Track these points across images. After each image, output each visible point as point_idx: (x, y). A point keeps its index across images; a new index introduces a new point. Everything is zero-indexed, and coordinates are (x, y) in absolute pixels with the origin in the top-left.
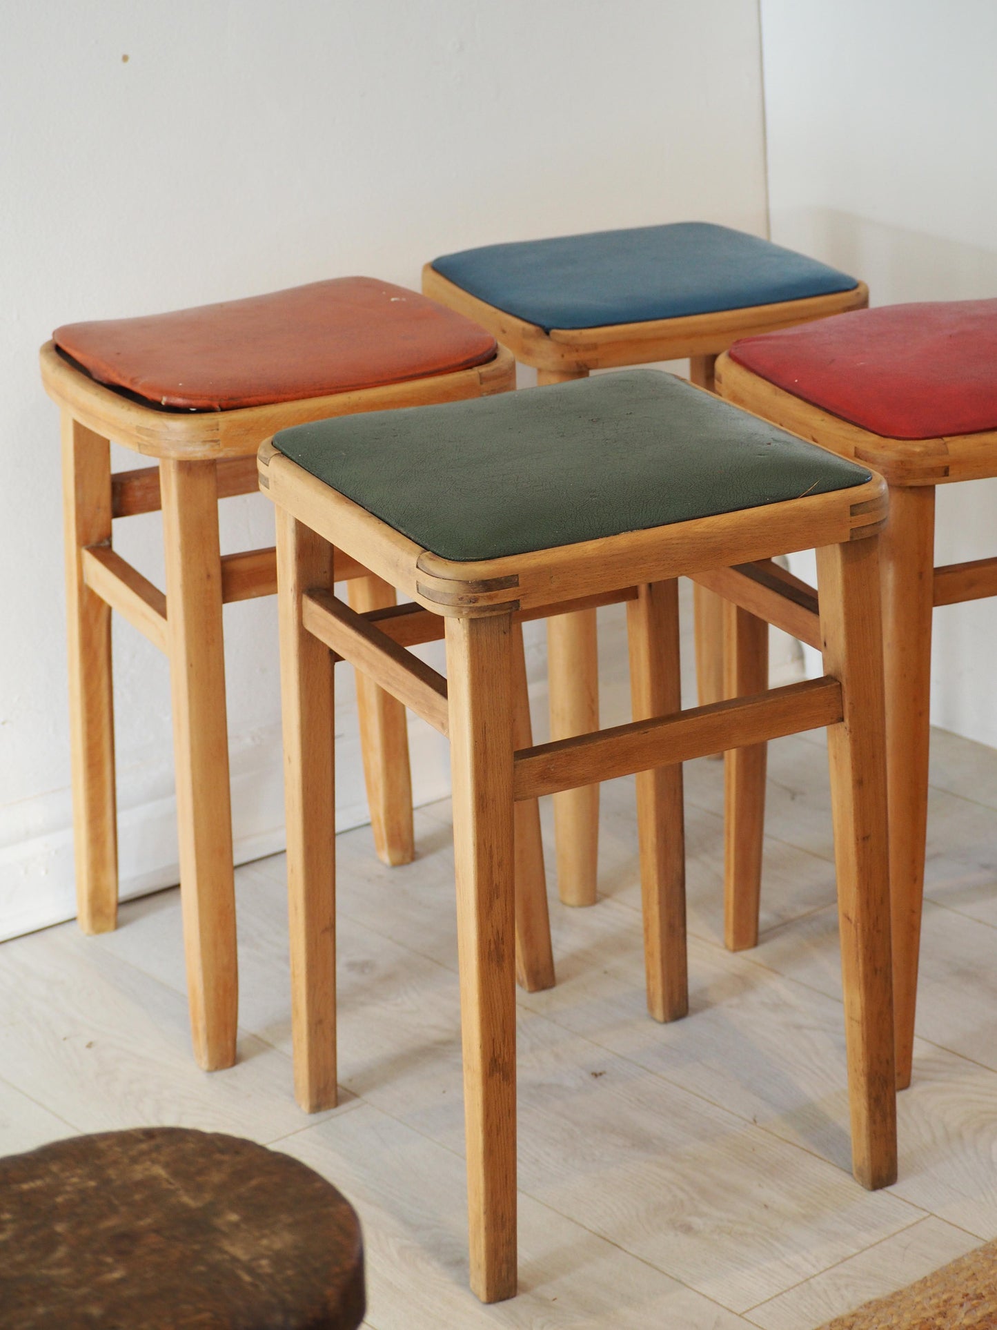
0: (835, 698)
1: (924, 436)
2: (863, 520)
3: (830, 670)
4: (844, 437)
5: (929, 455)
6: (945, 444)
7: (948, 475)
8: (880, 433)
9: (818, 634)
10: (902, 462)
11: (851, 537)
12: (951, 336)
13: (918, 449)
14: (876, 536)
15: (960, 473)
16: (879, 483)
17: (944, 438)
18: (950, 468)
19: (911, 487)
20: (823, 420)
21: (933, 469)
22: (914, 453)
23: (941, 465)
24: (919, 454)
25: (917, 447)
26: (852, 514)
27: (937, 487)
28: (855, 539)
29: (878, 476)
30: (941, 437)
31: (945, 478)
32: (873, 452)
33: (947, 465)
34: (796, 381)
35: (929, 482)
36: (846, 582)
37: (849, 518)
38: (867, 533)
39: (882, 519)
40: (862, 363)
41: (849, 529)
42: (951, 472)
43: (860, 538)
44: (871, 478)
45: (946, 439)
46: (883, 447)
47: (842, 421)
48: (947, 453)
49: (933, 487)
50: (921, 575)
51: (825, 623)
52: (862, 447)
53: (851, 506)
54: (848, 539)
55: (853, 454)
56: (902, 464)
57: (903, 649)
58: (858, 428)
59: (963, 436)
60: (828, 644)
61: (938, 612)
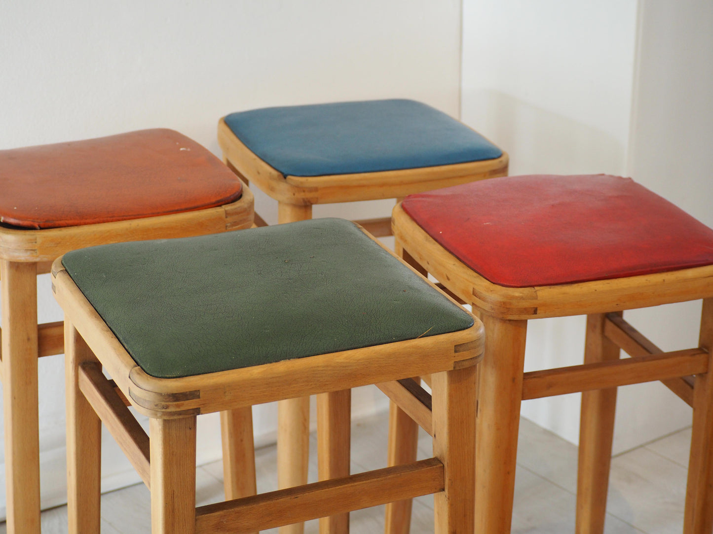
0: (439, 476)
1: (521, 285)
2: (464, 355)
3: (437, 454)
4: (467, 280)
5: (524, 299)
6: (536, 291)
8: (491, 280)
10: (504, 303)
11: (454, 368)
12: (553, 206)
13: (517, 294)
14: (473, 367)
15: (545, 312)
16: (478, 328)
18: (538, 309)
19: (510, 320)
20: (454, 264)
21: (525, 309)
22: (513, 297)
23: (533, 307)
24: (517, 298)
25: (516, 292)
26: (456, 351)
27: (529, 321)
28: (458, 368)
29: (478, 322)
30: (533, 286)
31: (535, 315)
32: (485, 294)
33: (535, 306)
34: (441, 232)
35: (523, 317)
36: (451, 396)
37: (454, 354)
38: (467, 365)
39: (478, 355)
40: (488, 223)
41: (453, 361)
42: (538, 312)
43: (462, 367)
44: (473, 324)
45: (537, 288)
46: (491, 291)
48: (537, 299)
49: (526, 321)
50: (514, 380)
51: (435, 418)
52: (478, 289)
53: (455, 346)
54: (452, 369)
55: (471, 293)
57: (498, 429)
59: (549, 287)
60: (437, 436)
61: (524, 403)
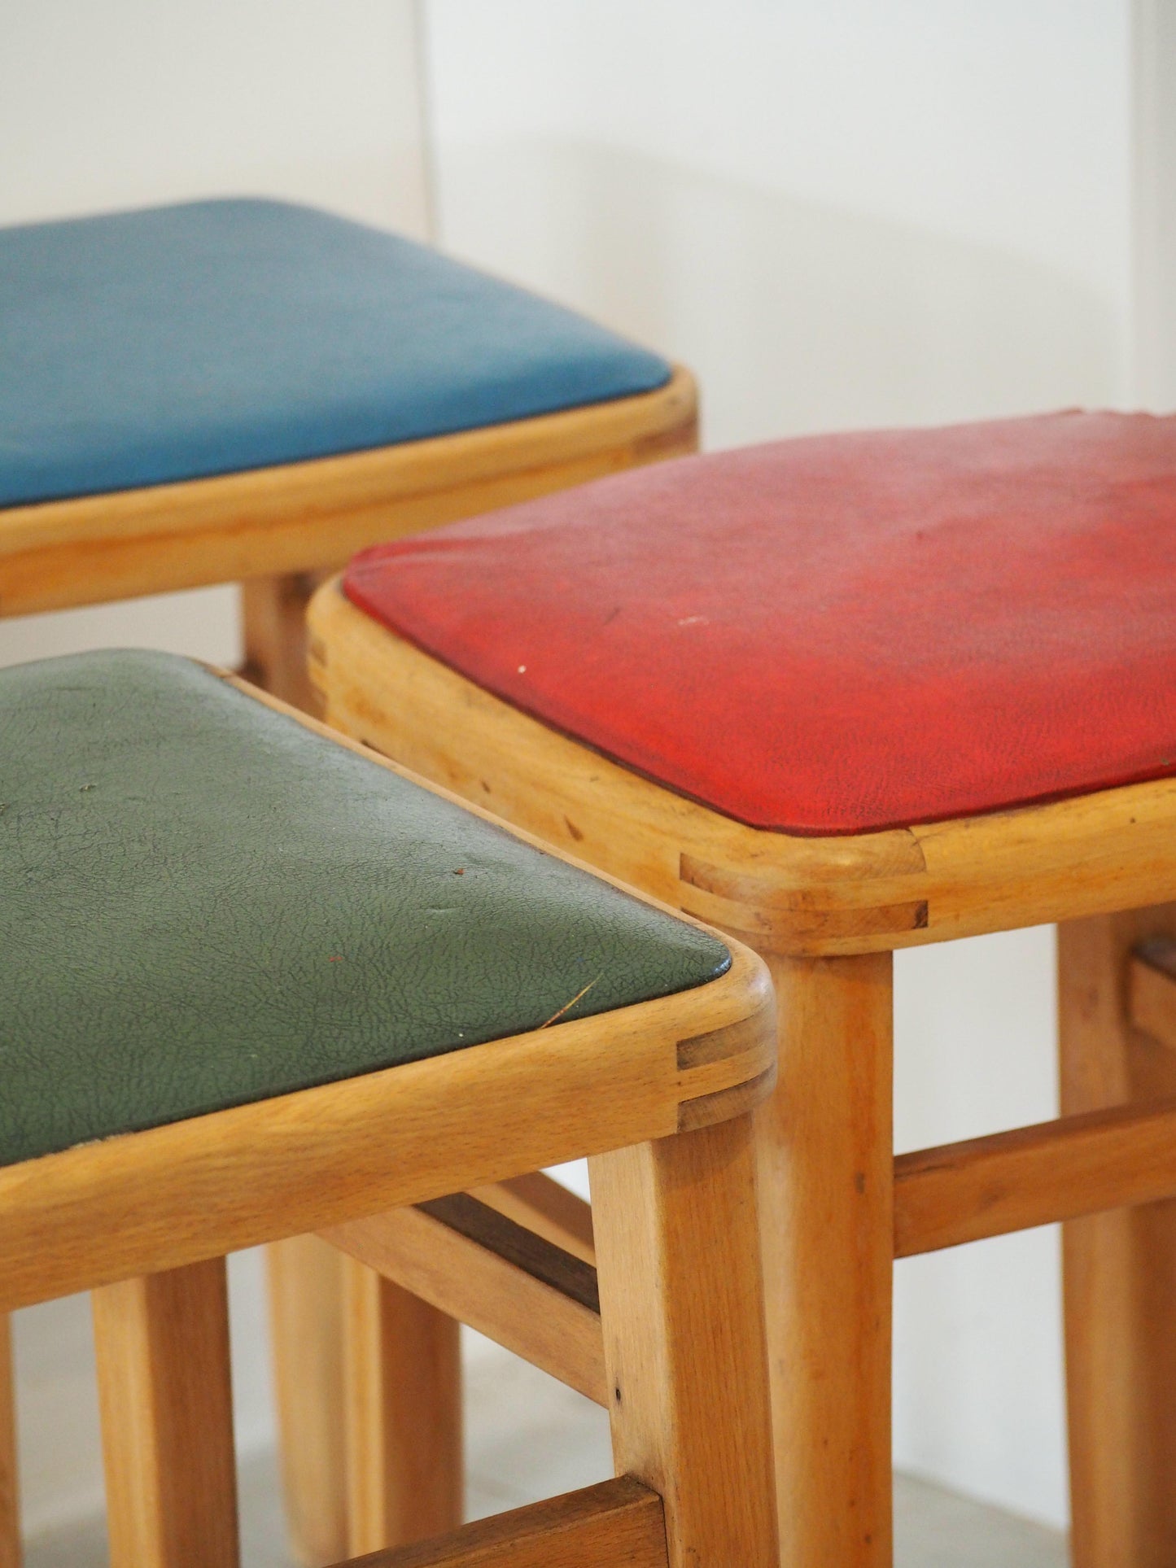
0: (648, 1537)
1: (860, 824)
2: (713, 1076)
3: (633, 1461)
4: (653, 828)
5: (877, 874)
6: (916, 843)
7: (925, 925)
8: (748, 819)
9: (597, 1362)
10: (806, 895)
11: (682, 1124)
12: (920, 536)
13: (846, 860)
14: (746, 1117)
15: (957, 917)
16: (750, 979)
17: (914, 829)
18: (930, 906)
19: (830, 959)
20: (594, 779)
21: (885, 911)
22: (836, 872)
23: (911, 900)
24: (848, 872)
25: (844, 853)
26: (682, 1064)
27: (898, 955)
28: (692, 1126)
29: (746, 956)
30: (904, 825)
31: (919, 931)
32: (730, 870)
33: (923, 897)
34: (522, 669)
35: (878, 942)
36: (671, 1236)
37: (676, 1075)
38: (722, 1110)
39: (759, 1072)
40: (693, 620)
41: (675, 1102)
42: (931, 918)
43: (706, 1123)
44: (730, 965)
45: (919, 831)
46: (754, 856)
47: (646, 783)
48: (924, 869)
49: (889, 955)
50: (860, 1181)
51: (617, 1340)
52: (701, 855)
53: (680, 1044)
54: (673, 1130)
55: (676, 872)
56: (804, 898)
57: (818, 1375)
58: (687, 803)
59: (961, 822)
60: (625, 1393)
61: (904, 1271)
